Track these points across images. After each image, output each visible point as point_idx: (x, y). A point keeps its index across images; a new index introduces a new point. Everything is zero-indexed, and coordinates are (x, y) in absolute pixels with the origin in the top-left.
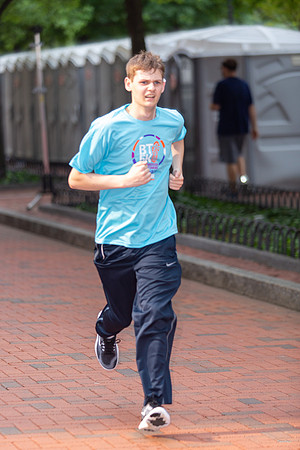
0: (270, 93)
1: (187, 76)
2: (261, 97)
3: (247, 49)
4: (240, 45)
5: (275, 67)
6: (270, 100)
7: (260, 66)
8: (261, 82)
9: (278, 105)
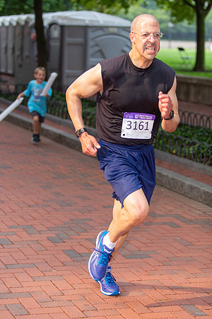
0: (97, 45)
2: (93, 47)
3: (87, 23)
4: (84, 20)
5: (100, 33)
6: (96, 49)
7: (93, 31)
8: (93, 39)
9: (101, 51)
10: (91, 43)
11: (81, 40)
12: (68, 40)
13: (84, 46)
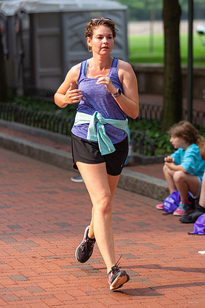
1: (26, 24)
5: (79, 19)
6: (76, 39)
7: (71, 18)
10: (68, 33)
11: (55, 30)
12: (39, 30)
13: (60, 37)
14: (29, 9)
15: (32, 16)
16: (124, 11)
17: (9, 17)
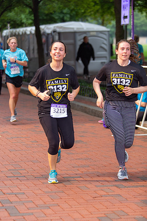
1: (57, 38)
3: (75, 30)
4: (73, 28)
8: (80, 40)
10: (78, 43)
11: (72, 41)
12: (63, 41)
13: (74, 45)
14: (58, 30)
15: (59, 33)
16: (108, 31)
17: (48, 34)
